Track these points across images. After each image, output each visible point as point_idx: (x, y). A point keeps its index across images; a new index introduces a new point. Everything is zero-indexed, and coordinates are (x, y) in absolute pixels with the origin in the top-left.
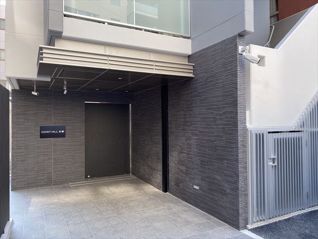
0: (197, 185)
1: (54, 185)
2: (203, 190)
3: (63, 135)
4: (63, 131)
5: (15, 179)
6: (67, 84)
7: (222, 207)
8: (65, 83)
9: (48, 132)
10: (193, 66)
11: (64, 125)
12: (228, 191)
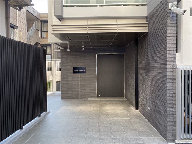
0: (149, 107)
1: (80, 98)
2: (151, 111)
3: (84, 72)
4: (84, 70)
5: (63, 94)
6: (84, 44)
7: (160, 123)
8: (83, 44)
9: (77, 70)
10: (148, 24)
11: (85, 67)
12: (163, 113)
